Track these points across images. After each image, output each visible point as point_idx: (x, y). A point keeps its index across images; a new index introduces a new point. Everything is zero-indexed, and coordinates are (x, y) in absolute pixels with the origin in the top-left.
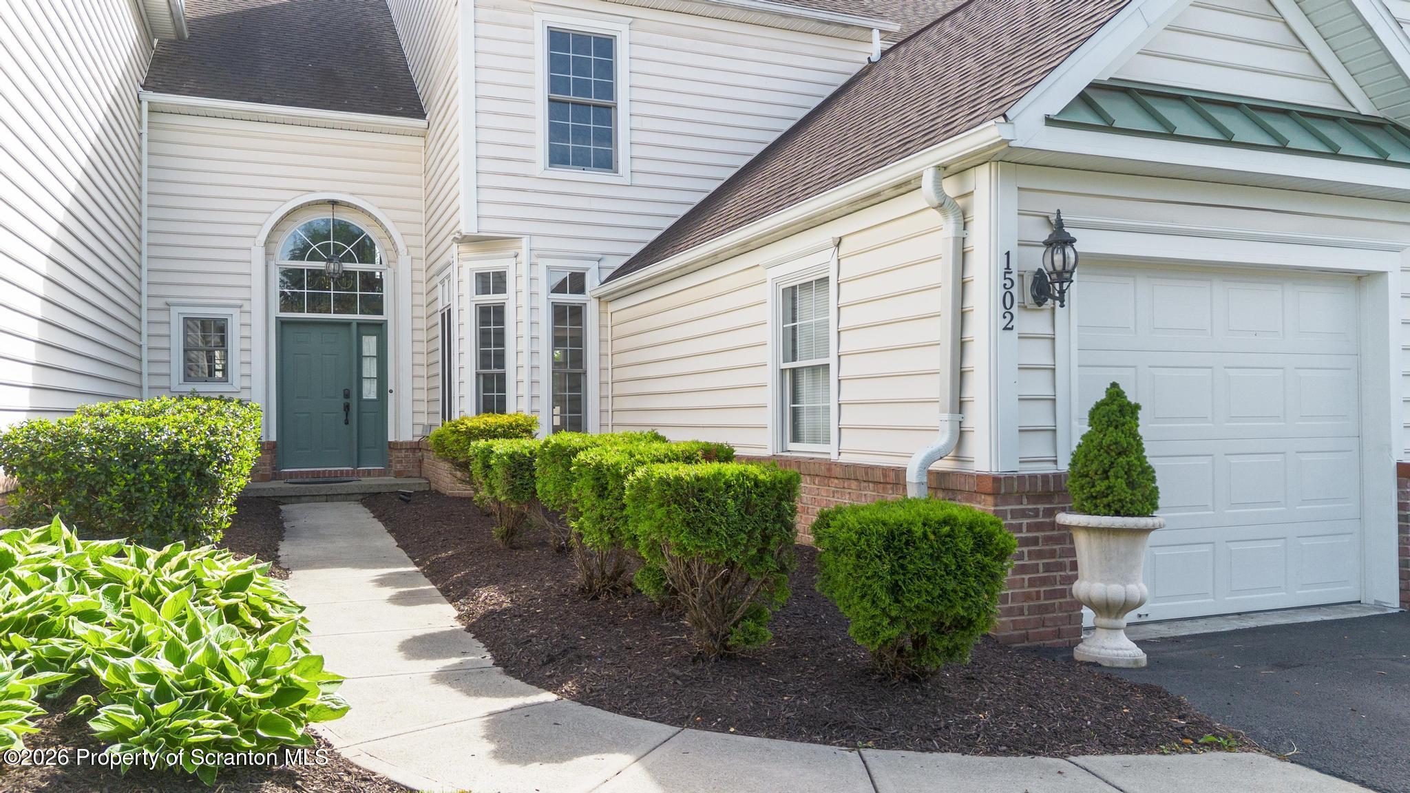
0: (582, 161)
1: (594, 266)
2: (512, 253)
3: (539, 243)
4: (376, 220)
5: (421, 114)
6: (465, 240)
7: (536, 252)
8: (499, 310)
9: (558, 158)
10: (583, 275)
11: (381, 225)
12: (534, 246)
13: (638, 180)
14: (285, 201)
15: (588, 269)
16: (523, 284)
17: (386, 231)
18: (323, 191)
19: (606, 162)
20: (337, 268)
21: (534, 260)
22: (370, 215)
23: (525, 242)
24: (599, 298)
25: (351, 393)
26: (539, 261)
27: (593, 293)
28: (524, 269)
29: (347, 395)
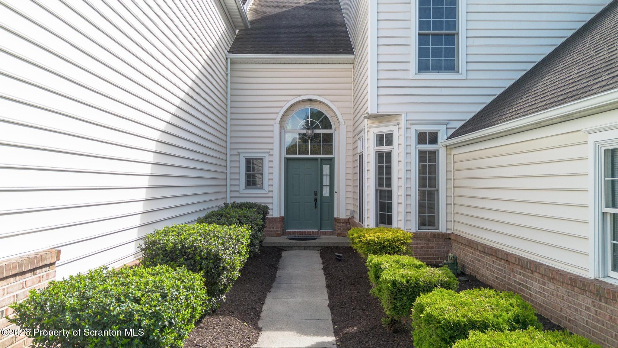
0: (437, 68)
1: (444, 128)
2: (396, 123)
3: (411, 116)
4: (330, 107)
5: (351, 52)
6: (371, 117)
7: (409, 122)
8: (389, 155)
9: (423, 67)
10: (437, 133)
11: (332, 110)
12: (408, 118)
13: (471, 75)
14: (289, 101)
15: (440, 130)
16: (402, 140)
17: (334, 113)
18: (305, 95)
19: (452, 67)
20: (311, 133)
21: (408, 126)
22: (327, 105)
23: (403, 116)
24: (446, 146)
25: (318, 193)
26: (411, 126)
27: (442, 144)
28: (402, 132)
29: (316, 194)
